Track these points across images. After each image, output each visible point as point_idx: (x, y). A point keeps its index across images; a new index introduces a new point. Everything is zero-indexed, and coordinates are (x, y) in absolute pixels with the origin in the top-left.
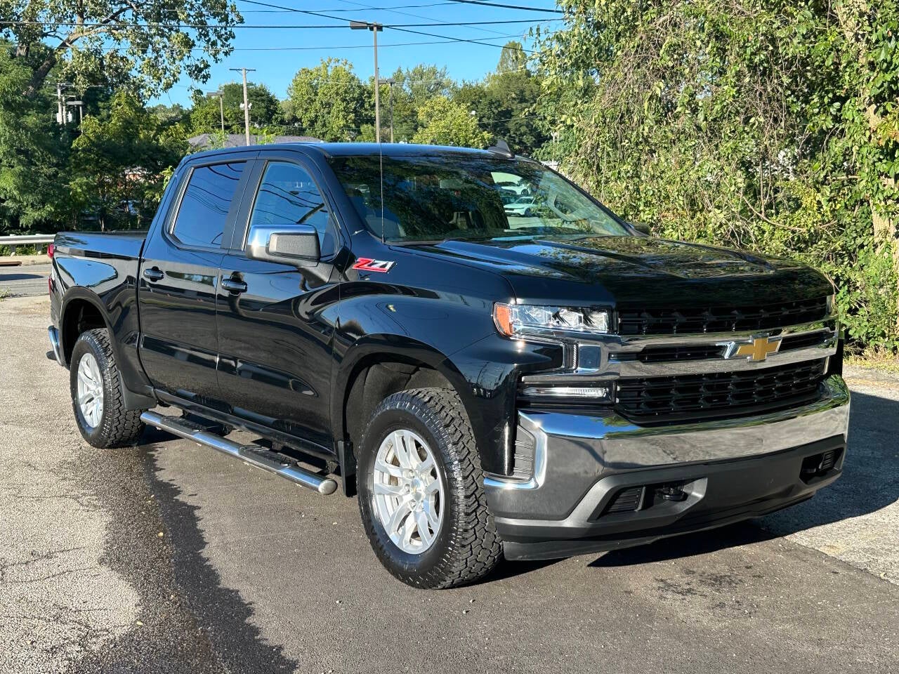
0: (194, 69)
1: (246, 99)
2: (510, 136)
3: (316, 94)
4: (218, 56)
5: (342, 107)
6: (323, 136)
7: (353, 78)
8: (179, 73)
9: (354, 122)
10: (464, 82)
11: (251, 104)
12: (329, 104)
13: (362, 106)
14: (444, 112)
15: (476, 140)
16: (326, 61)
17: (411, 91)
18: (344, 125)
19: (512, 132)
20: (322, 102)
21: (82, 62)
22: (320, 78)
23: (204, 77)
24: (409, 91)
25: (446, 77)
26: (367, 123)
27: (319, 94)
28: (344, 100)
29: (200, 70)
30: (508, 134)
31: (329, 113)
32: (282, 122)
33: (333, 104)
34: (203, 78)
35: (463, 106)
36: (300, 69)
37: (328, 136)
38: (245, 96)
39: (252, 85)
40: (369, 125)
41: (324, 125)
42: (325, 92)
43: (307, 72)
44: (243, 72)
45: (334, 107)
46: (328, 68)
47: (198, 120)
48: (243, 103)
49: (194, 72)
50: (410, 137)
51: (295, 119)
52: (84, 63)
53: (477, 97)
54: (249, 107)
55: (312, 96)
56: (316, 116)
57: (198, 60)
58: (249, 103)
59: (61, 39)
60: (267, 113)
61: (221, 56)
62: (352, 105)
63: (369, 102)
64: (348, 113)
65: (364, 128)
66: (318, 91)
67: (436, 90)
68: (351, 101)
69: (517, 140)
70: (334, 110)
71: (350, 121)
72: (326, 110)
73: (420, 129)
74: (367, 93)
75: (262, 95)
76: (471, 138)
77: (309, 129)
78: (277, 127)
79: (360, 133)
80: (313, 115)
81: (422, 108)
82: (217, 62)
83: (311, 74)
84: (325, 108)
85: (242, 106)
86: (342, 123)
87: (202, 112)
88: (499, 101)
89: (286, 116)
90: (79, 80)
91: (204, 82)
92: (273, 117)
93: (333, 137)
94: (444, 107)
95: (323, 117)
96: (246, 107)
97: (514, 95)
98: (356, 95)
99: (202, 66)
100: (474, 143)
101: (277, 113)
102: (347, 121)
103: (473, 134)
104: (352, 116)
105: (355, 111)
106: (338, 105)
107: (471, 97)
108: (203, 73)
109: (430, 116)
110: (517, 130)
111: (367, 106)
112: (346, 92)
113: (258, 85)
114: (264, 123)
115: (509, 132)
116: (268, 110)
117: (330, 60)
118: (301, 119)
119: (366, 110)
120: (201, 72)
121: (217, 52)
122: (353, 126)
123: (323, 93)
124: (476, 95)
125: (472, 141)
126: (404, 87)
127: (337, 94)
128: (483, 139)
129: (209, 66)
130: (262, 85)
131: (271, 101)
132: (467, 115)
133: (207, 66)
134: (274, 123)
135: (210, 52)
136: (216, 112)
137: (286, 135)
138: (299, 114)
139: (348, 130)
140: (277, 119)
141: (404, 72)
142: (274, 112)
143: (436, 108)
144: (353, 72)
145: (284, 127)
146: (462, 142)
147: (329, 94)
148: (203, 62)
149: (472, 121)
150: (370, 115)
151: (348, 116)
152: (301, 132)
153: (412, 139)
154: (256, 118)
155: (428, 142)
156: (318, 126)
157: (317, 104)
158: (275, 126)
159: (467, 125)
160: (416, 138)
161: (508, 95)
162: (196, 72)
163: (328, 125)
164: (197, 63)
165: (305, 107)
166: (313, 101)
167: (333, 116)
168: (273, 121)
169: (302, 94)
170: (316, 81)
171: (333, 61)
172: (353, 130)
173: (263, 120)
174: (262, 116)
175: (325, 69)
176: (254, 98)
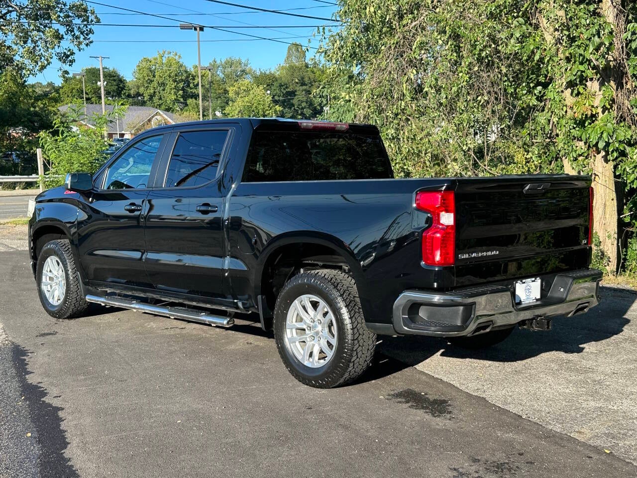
0: (62, 55)
1: (102, 79)
2: (294, 109)
3: (154, 76)
4: (81, 47)
5: (173, 86)
6: (160, 107)
7: (181, 66)
8: (51, 58)
9: (183, 97)
10: (260, 70)
11: (106, 83)
12: (164, 84)
13: (188, 86)
14: (247, 91)
15: (270, 111)
16: (161, 53)
18: (175, 99)
19: (296, 107)
20: (158, 82)
22: (157, 65)
23: (70, 61)
24: (222, 76)
25: (249, 66)
26: (192, 98)
27: (156, 77)
28: (175, 81)
29: (68, 56)
31: (164, 90)
32: (129, 96)
33: (167, 84)
35: (261, 87)
36: (142, 58)
37: (163, 107)
38: (102, 76)
39: (107, 68)
40: (194, 100)
41: (160, 99)
42: (161, 75)
43: (147, 60)
44: (100, 59)
45: (168, 86)
46: (163, 58)
47: (66, 94)
48: (100, 81)
49: (62, 57)
50: (223, 108)
51: (138, 94)
55: (151, 78)
56: (155, 92)
57: (66, 49)
58: (104, 81)
60: (118, 89)
61: (83, 46)
62: (181, 85)
63: (193, 83)
64: (178, 90)
65: (189, 101)
66: (155, 74)
67: (242, 75)
68: (180, 82)
69: (299, 112)
70: (168, 88)
71: (179, 96)
72: (162, 88)
73: (230, 103)
74: (192, 76)
75: (114, 76)
76: (267, 110)
77: (149, 101)
78: (125, 100)
79: (186, 105)
80: (152, 91)
81: (231, 88)
82: (80, 51)
83: (150, 62)
84: (160, 86)
85: (99, 83)
86: (173, 97)
87: (69, 87)
88: (286, 84)
89: (132, 92)
91: (70, 65)
92: (123, 92)
93: (167, 107)
94: (248, 88)
95: (159, 93)
96: (102, 85)
97: (297, 81)
98: (183, 78)
99: (69, 53)
100: (269, 113)
101: (125, 90)
102: (177, 96)
103: (269, 107)
104: (181, 92)
105: (183, 89)
106: (171, 84)
107: (267, 81)
108: (70, 58)
109: (237, 94)
110: (299, 105)
111: (191, 85)
112: (176, 75)
113: (111, 69)
114: (116, 96)
115: (294, 106)
116: (119, 87)
117: (164, 52)
118: (143, 94)
119: (191, 89)
120: (68, 58)
121: (80, 43)
122: (182, 100)
124: (270, 80)
126: (218, 73)
127: (170, 76)
128: (275, 111)
130: (114, 69)
131: (121, 81)
132: (264, 94)
133: (73, 54)
134: (123, 97)
135: (75, 43)
136: (80, 88)
137: (132, 105)
138: (141, 90)
139: (178, 103)
140: (125, 94)
141: (218, 62)
142: (123, 89)
143: (242, 88)
144: (181, 61)
145: (131, 99)
146: (261, 113)
147: (163, 76)
148: (70, 50)
149: (268, 98)
150: (195, 92)
151: (178, 92)
152: (143, 103)
153: (225, 110)
154: (110, 93)
155: (237, 112)
156: (156, 99)
157: (155, 84)
158: (124, 99)
159: (264, 101)
160: (228, 110)
161: (292, 80)
162: (64, 58)
163: (163, 99)
164: (65, 51)
165: (146, 85)
166: (152, 81)
167: (167, 93)
168: (122, 95)
169: (143, 76)
170: (154, 67)
171: (166, 53)
172: (182, 103)
173: (115, 94)
174: (114, 91)
175: (161, 58)
176: (108, 78)
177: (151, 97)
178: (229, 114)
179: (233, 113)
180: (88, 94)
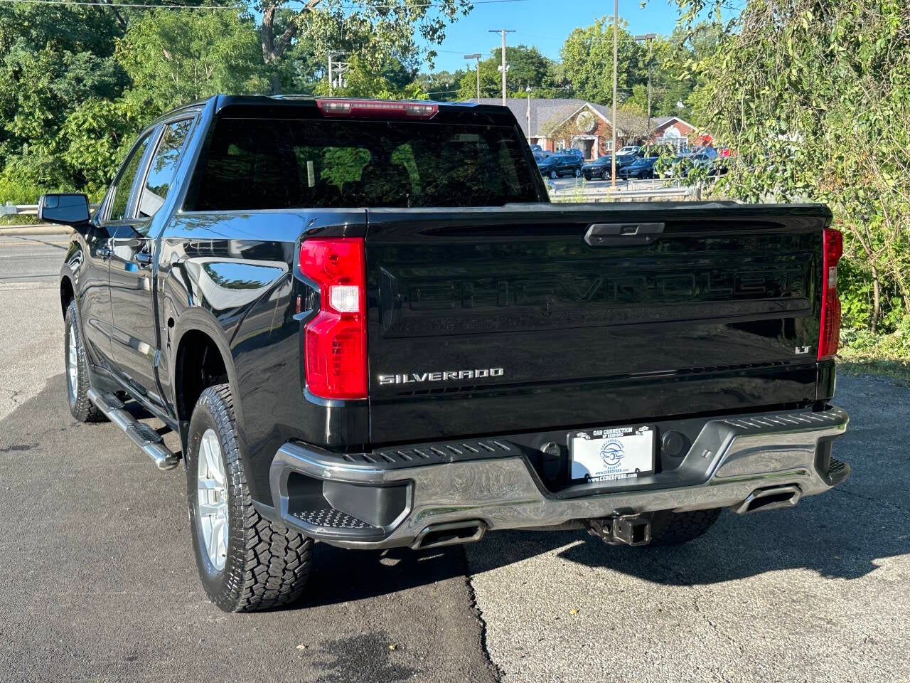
0: (429, 30)
1: (504, 61)
3: (588, 54)
4: (455, 16)
6: (594, 98)
7: (627, 36)
8: (412, 34)
9: (627, 82)
11: (508, 66)
12: (601, 64)
13: (636, 66)
16: (600, 20)
17: (693, 48)
20: (593, 63)
22: (593, 38)
23: (439, 37)
26: (639, 84)
27: (591, 55)
29: (435, 31)
31: (600, 74)
32: (551, 85)
33: (605, 65)
34: (438, 39)
36: (574, 29)
37: (598, 99)
38: (504, 58)
39: (524, 47)
40: (642, 85)
41: (595, 87)
42: (597, 52)
43: (581, 32)
44: (502, 33)
45: (606, 68)
46: (602, 27)
47: (468, 85)
48: (501, 65)
49: (429, 32)
50: (685, 97)
51: (566, 82)
54: (507, 69)
55: (584, 57)
56: (587, 78)
57: (434, 20)
58: (507, 64)
59: (303, 3)
60: (537, 75)
61: (458, 14)
62: (625, 65)
63: (644, 61)
64: (621, 73)
65: (636, 88)
66: (590, 51)
68: (624, 61)
70: (606, 70)
71: (621, 82)
72: (598, 71)
73: (696, 88)
74: (642, 51)
75: (532, 58)
77: (579, 91)
78: (547, 90)
79: (631, 93)
80: (584, 76)
82: (452, 22)
83: (584, 33)
84: (596, 69)
85: (500, 68)
87: (472, 76)
89: (559, 79)
91: (439, 43)
92: (543, 80)
93: (604, 99)
95: (594, 78)
96: (504, 70)
98: (629, 54)
99: (437, 26)
101: (547, 76)
102: (619, 82)
104: (624, 76)
105: (628, 71)
106: (611, 65)
108: (438, 33)
111: (641, 65)
112: (619, 51)
113: (530, 48)
114: (534, 85)
116: (538, 73)
117: (605, 18)
118: (571, 81)
119: (640, 69)
120: (436, 33)
121: (453, 11)
122: (625, 87)
123: (596, 54)
127: (610, 54)
129: (445, 26)
130: (533, 47)
131: (542, 64)
133: (442, 26)
134: (544, 86)
135: (446, 11)
137: (556, 98)
138: (569, 75)
139: (619, 91)
140: (546, 81)
142: (544, 74)
144: (627, 30)
145: (554, 89)
147: (601, 54)
148: (438, 22)
150: (645, 75)
151: (620, 76)
152: (571, 95)
153: (687, 99)
154: (526, 81)
155: (704, 102)
156: (588, 87)
157: (589, 65)
158: (544, 89)
160: (692, 98)
162: (431, 33)
163: (599, 86)
164: (432, 23)
165: (576, 68)
166: (584, 62)
167: (604, 77)
168: (543, 84)
169: (573, 55)
170: (589, 41)
171: (607, 20)
172: (625, 91)
173: (532, 83)
174: (532, 79)
175: (599, 28)
176: (524, 61)
177: (583, 84)
180: (496, 84)
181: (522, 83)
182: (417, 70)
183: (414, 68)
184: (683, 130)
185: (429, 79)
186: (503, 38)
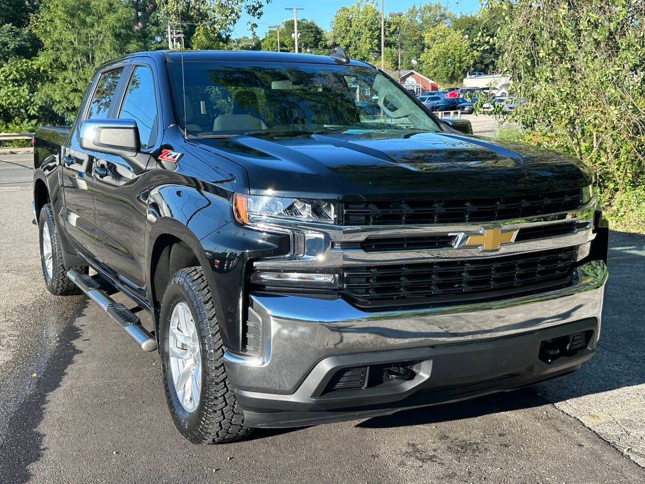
0: (251, 8)
1: (296, 31)
2: (495, 54)
3: (351, 26)
5: (369, 35)
6: (355, 57)
7: (378, 13)
8: (241, 11)
9: (378, 46)
10: (461, 13)
12: (359, 33)
14: (444, 37)
15: (467, 57)
17: (421, 22)
18: (370, 49)
19: (496, 51)
20: (354, 32)
21: (174, 5)
22: (354, 14)
24: (420, 22)
25: (449, 10)
27: (353, 26)
28: (370, 30)
29: (256, 9)
30: (494, 53)
31: (359, 40)
32: (326, 47)
33: (363, 33)
34: (258, 15)
35: (459, 32)
36: (340, 8)
37: (358, 57)
38: (296, 28)
39: (303, 20)
40: (388, 48)
41: (356, 49)
43: (344, 9)
44: (295, 10)
45: (363, 35)
46: (360, 6)
47: (266, 47)
48: (294, 33)
50: (418, 56)
51: (335, 45)
52: (175, 6)
53: (471, 24)
54: (298, 36)
55: (348, 28)
56: (350, 42)
57: (255, 2)
58: (298, 33)
60: (315, 40)
62: (377, 33)
63: (389, 31)
64: (373, 39)
65: (384, 50)
66: (352, 23)
67: (441, 20)
68: (376, 30)
70: (363, 37)
71: (374, 46)
72: (358, 37)
73: (426, 49)
74: (388, 24)
75: (312, 28)
76: (464, 56)
78: (322, 51)
80: (348, 41)
81: (427, 34)
82: (268, 3)
83: (348, 11)
84: (356, 36)
85: (293, 35)
86: (369, 46)
88: (487, 27)
89: (330, 43)
90: (172, 18)
91: (258, 18)
92: (319, 43)
93: (362, 57)
94: (445, 33)
95: (355, 43)
96: (296, 36)
99: (257, 6)
101: (322, 41)
102: (372, 46)
103: (466, 52)
104: (376, 41)
105: (378, 38)
106: (367, 33)
107: (466, 25)
108: (258, 11)
109: (434, 40)
111: (387, 33)
112: (372, 24)
113: (309, 21)
115: (494, 51)
116: (316, 39)
118: (339, 45)
119: (387, 37)
122: (377, 49)
123: (356, 25)
124: (470, 23)
125: (465, 58)
126: (417, 19)
127: (366, 25)
128: (473, 56)
129: (263, 6)
130: (312, 21)
131: (318, 32)
132: (462, 39)
133: (261, 6)
134: (320, 48)
138: (338, 40)
139: (373, 52)
140: (321, 45)
141: (417, 8)
142: (320, 40)
143: (438, 34)
144: (378, 9)
145: (327, 50)
146: (457, 59)
147: (360, 26)
148: (258, 3)
149: (465, 43)
150: (390, 40)
151: (373, 41)
153: (420, 57)
154: (308, 44)
155: (432, 59)
156: (351, 49)
157: (351, 34)
158: (320, 50)
159: (461, 46)
160: (423, 57)
161: (494, 23)
162: (253, 11)
163: (358, 48)
164: (254, 4)
165: (342, 35)
166: (348, 31)
167: (362, 42)
168: (319, 46)
169: (341, 26)
170: (351, 16)
172: (377, 52)
173: (312, 46)
174: (311, 43)
175: (358, 7)
176: (306, 29)
177: (347, 47)
178: (423, 62)
179: (428, 61)
180: (286, 47)
181: (304, 46)
182: (229, 36)
183: (227, 34)
184: (418, 79)
185: (234, 42)
186: (295, 13)
